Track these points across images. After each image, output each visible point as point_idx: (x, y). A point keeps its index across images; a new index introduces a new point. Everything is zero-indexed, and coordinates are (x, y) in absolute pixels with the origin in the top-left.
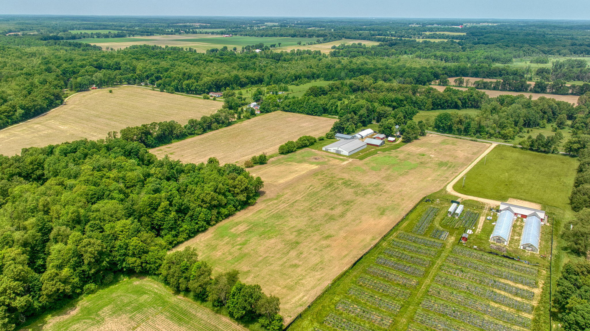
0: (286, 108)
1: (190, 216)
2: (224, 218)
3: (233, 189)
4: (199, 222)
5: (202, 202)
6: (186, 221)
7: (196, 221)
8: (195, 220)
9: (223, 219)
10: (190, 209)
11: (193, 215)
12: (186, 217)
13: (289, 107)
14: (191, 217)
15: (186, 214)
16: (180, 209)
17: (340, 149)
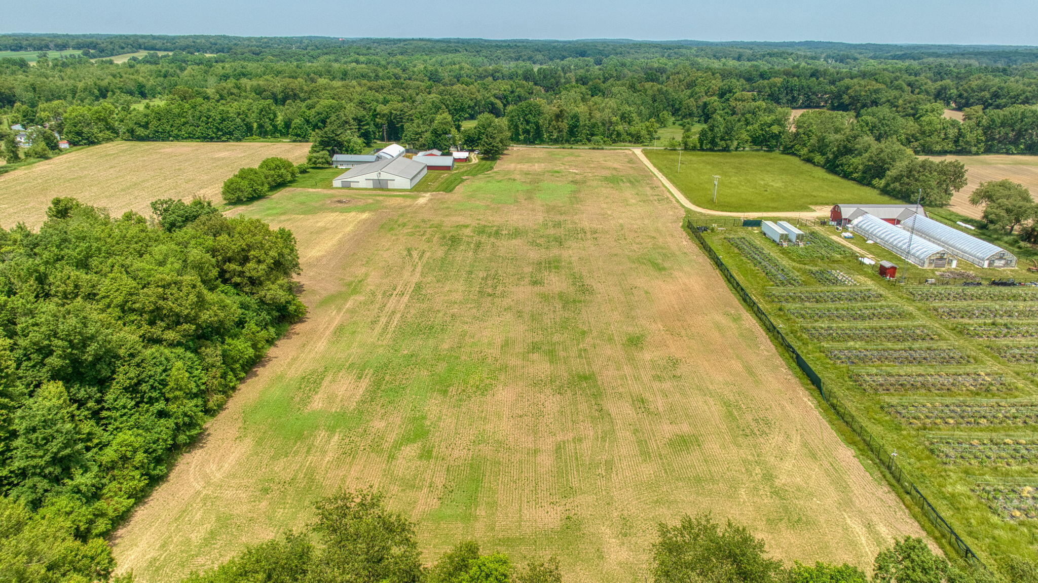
0: (140, 131)
1: (126, 389)
2: (243, 375)
3: (239, 268)
4: (172, 407)
5: (152, 323)
6: (115, 414)
7: (160, 406)
8: (151, 401)
9: (242, 380)
10: (117, 357)
11: (139, 383)
12: (109, 397)
13: (146, 126)
14: (132, 389)
15: (103, 383)
16: (76, 362)
17: (384, 176)
